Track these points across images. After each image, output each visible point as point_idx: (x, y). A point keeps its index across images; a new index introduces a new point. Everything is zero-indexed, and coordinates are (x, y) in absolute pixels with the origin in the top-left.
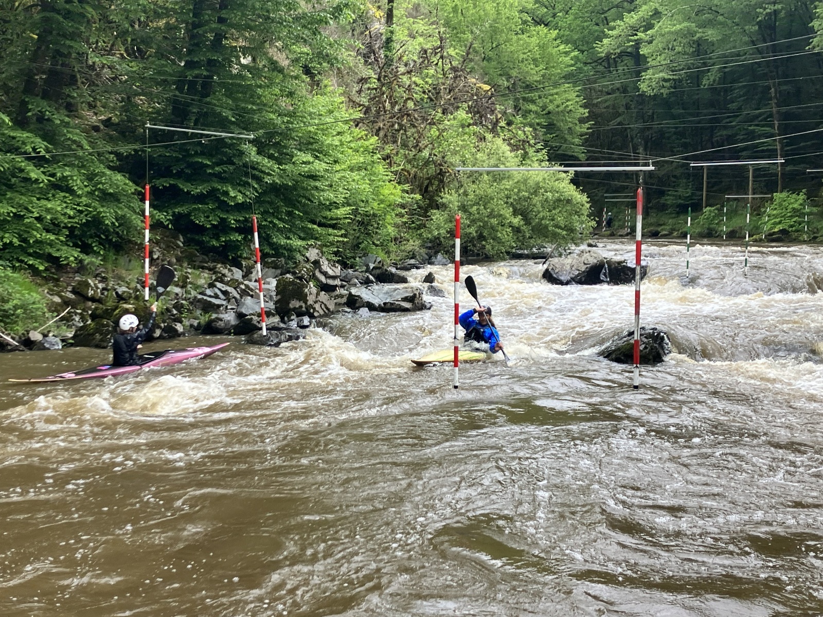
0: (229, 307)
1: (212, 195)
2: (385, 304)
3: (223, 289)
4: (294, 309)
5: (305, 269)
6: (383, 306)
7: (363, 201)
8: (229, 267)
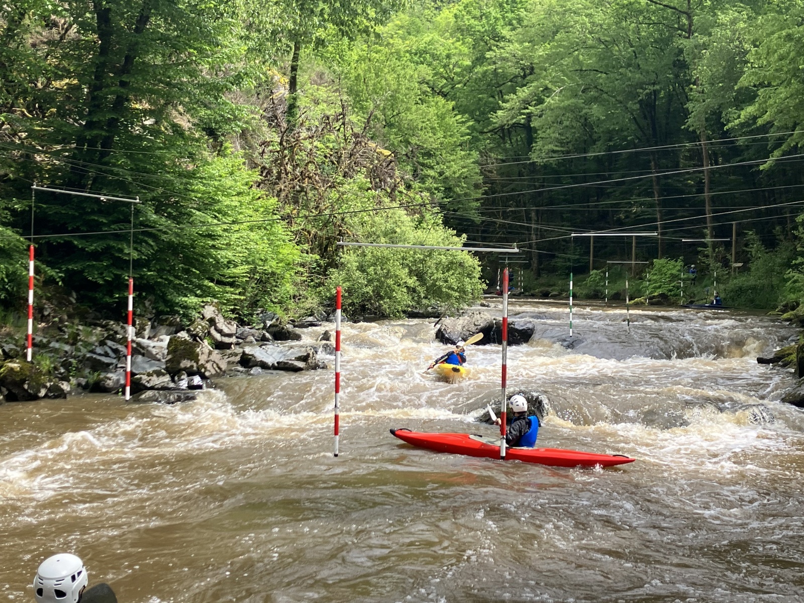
0: (119, 365)
1: (107, 252)
2: (278, 363)
3: (114, 347)
4: (185, 369)
5: (200, 327)
6: (276, 365)
7: (262, 260)
8: (121, 324)
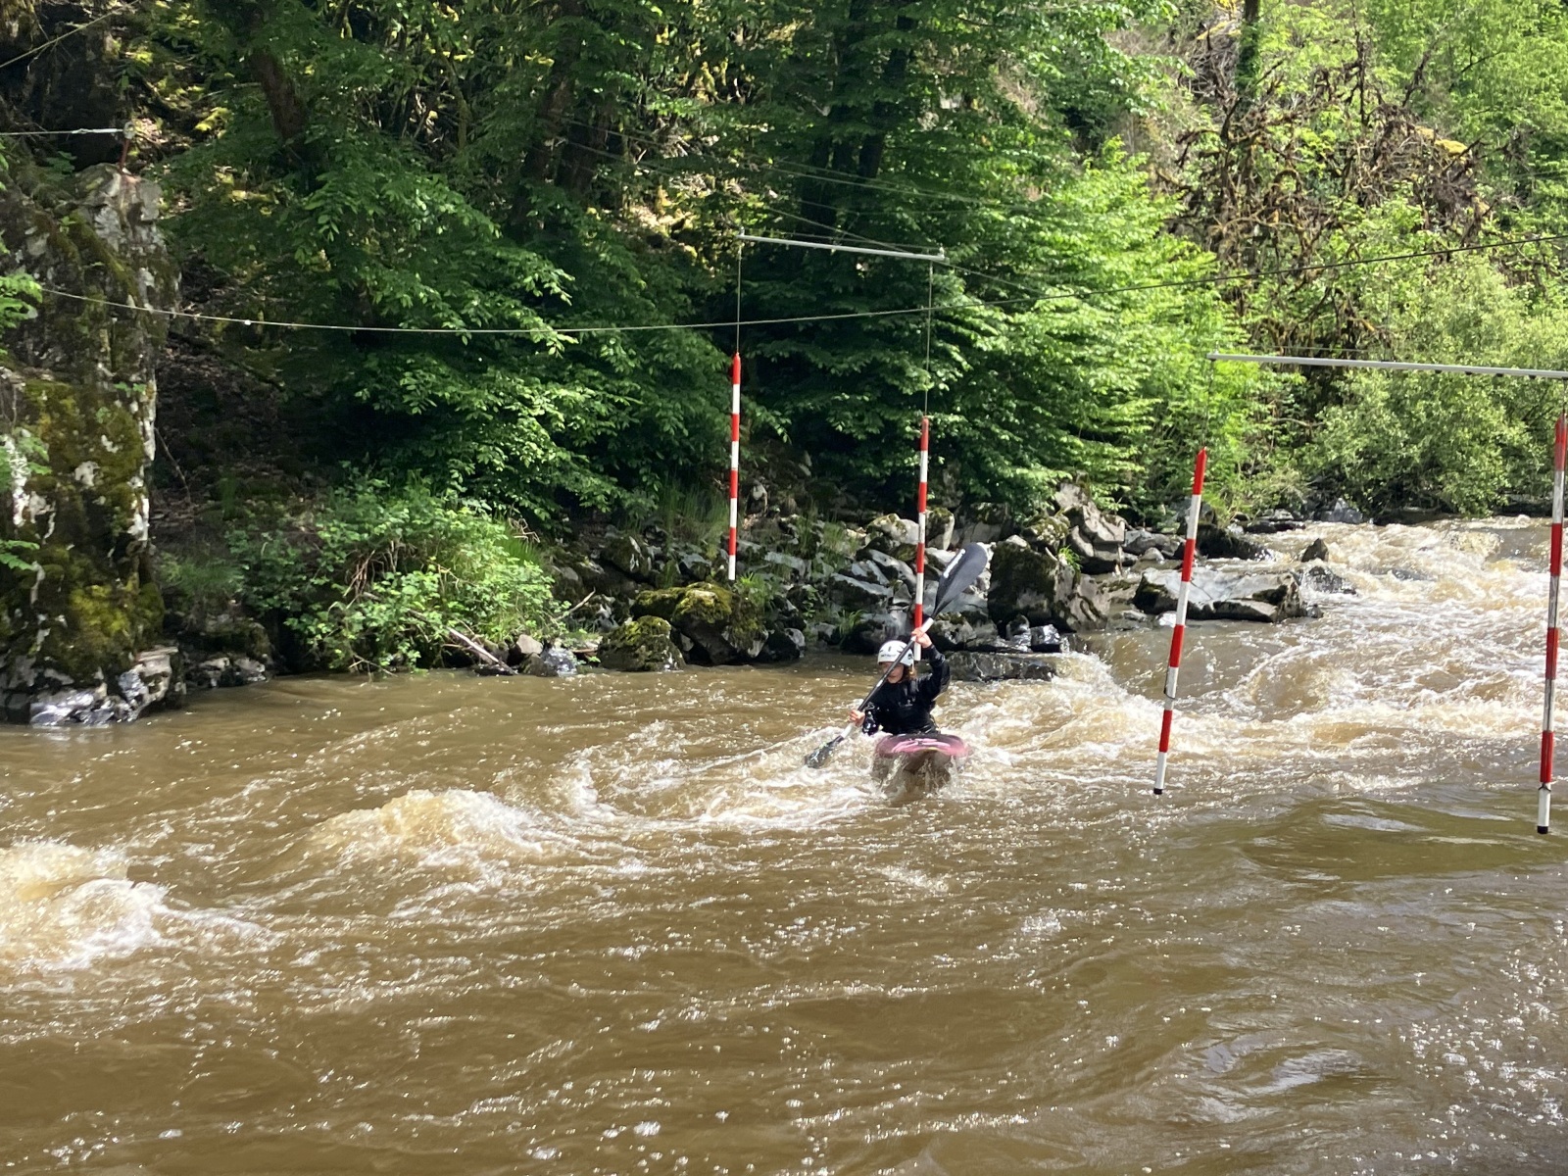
0: (895, 601)
2: (1216, 605)
3: (886, 564)
4: (1027, 611)
5: (1051, 527)
6: (1213, 608)
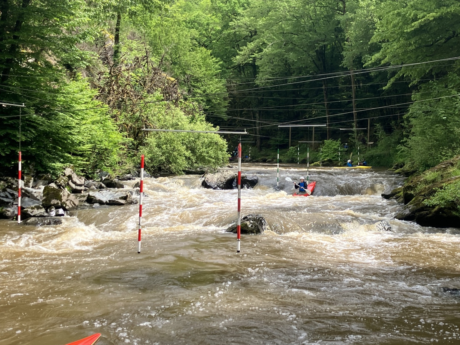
0: (14, 203)
1: (6, 137)
2: (109, 201)
3: (11, 193)
4: (54, 205)
5: (63, 180)
6: (108, 202)
7: (99, 141)
8: (16, 179)
